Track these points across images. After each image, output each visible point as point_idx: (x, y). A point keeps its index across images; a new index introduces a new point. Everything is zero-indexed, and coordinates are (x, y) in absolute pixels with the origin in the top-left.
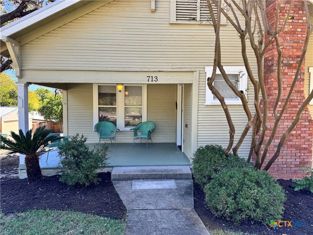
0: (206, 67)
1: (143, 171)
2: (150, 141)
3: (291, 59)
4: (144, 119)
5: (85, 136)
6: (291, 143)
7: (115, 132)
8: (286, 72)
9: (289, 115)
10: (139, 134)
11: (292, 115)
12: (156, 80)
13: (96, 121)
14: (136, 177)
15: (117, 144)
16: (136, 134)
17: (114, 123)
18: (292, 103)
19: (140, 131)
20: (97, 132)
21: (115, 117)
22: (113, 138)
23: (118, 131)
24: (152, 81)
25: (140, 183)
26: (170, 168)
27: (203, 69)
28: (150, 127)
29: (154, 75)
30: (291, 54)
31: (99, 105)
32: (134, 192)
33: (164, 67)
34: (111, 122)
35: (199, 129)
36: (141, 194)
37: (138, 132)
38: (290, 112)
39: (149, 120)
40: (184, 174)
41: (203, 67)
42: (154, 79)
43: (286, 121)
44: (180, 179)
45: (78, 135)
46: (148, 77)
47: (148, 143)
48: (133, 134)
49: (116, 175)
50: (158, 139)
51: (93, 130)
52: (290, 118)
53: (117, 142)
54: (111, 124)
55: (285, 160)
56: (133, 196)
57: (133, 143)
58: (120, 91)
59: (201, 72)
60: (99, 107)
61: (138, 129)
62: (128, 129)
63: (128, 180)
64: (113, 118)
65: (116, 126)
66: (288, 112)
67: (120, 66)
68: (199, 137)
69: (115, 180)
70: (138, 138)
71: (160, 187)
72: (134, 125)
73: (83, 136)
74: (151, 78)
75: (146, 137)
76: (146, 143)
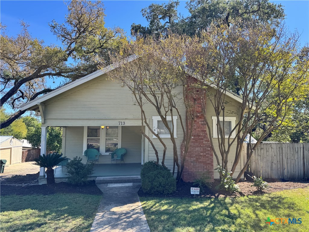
0: (153, 117)
1: (114, 178)
2: (122, 162)
3: (198, 113)
4: (119, 146)
5: (81, 158)
6: (200, 160)
7: (98, 156)
8: (196, 120)
9: (198, 144)
10: (115, 157)
11: (200, 144)
12: (124, 124)
13: (85, 148)
14: (110, 182)
15: (100, 165)
16: (113, 157)
17: (98, 149)
18: (200, 137)
19: (116, 155)
20: (86, 156)
21: (99, 144)
22: (97, 160)
23: (101, 155)
24: (122, 124)
25: (112, 185)
26: (131, 176)
27: (151, 118)
28: (123, 152)
29: (123, 121)
30: (198, 110)
31: (88, 137)
32: (108, 188)
33: (129, 116)
34: (95, 148)
35: (149, 153)
36: (112, 189)
37: (114, 156)
38: (199, 142)
39: (123, 147)
40: (139, 179)
41: (151, 116)
42: (123, 123)
43: (197, 147)
44: (136, 182)
45: (77, 157)
46: (119, 123)
47: (121, 164)
48: (111, 157)
49: (98, 181)
50: (128, 161)
51: (83, 155)
52: (199, 145)
53: (100, 163)
54: (95, 150)
55: (198, 170)
56: (108, 189)
57: (110, 164)
58: (103, 129)
59: (150, 119)
60: (88, 139)
61: (115, 154)
62: (108, 154)
63: (105, 183)
64: (97, 145)
65: (99, 151)
66: (198, 142)
67: (103, 116)
68: (149, 158)
69: (97, 183)
70: (114, 160)
71: (123, 186)
72: (112, 151)
73: (80, 158)
74: (121, 123)
75: (120, 159)
76: (120, 164)
